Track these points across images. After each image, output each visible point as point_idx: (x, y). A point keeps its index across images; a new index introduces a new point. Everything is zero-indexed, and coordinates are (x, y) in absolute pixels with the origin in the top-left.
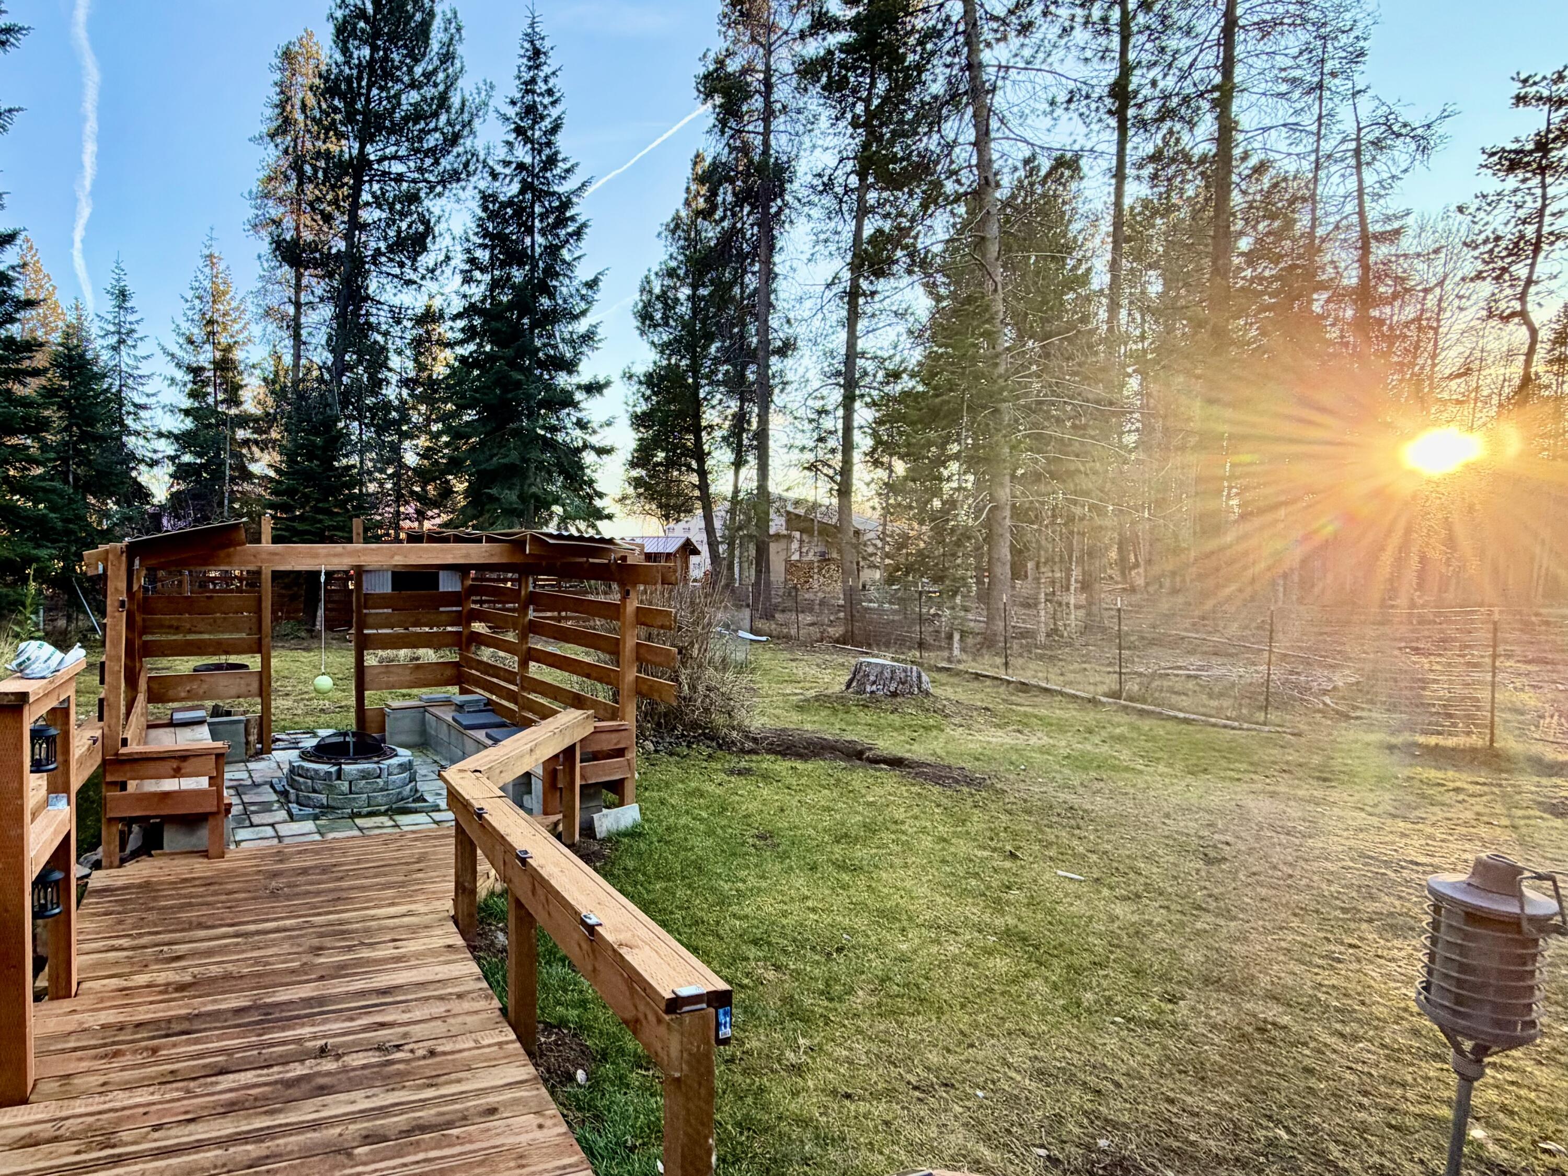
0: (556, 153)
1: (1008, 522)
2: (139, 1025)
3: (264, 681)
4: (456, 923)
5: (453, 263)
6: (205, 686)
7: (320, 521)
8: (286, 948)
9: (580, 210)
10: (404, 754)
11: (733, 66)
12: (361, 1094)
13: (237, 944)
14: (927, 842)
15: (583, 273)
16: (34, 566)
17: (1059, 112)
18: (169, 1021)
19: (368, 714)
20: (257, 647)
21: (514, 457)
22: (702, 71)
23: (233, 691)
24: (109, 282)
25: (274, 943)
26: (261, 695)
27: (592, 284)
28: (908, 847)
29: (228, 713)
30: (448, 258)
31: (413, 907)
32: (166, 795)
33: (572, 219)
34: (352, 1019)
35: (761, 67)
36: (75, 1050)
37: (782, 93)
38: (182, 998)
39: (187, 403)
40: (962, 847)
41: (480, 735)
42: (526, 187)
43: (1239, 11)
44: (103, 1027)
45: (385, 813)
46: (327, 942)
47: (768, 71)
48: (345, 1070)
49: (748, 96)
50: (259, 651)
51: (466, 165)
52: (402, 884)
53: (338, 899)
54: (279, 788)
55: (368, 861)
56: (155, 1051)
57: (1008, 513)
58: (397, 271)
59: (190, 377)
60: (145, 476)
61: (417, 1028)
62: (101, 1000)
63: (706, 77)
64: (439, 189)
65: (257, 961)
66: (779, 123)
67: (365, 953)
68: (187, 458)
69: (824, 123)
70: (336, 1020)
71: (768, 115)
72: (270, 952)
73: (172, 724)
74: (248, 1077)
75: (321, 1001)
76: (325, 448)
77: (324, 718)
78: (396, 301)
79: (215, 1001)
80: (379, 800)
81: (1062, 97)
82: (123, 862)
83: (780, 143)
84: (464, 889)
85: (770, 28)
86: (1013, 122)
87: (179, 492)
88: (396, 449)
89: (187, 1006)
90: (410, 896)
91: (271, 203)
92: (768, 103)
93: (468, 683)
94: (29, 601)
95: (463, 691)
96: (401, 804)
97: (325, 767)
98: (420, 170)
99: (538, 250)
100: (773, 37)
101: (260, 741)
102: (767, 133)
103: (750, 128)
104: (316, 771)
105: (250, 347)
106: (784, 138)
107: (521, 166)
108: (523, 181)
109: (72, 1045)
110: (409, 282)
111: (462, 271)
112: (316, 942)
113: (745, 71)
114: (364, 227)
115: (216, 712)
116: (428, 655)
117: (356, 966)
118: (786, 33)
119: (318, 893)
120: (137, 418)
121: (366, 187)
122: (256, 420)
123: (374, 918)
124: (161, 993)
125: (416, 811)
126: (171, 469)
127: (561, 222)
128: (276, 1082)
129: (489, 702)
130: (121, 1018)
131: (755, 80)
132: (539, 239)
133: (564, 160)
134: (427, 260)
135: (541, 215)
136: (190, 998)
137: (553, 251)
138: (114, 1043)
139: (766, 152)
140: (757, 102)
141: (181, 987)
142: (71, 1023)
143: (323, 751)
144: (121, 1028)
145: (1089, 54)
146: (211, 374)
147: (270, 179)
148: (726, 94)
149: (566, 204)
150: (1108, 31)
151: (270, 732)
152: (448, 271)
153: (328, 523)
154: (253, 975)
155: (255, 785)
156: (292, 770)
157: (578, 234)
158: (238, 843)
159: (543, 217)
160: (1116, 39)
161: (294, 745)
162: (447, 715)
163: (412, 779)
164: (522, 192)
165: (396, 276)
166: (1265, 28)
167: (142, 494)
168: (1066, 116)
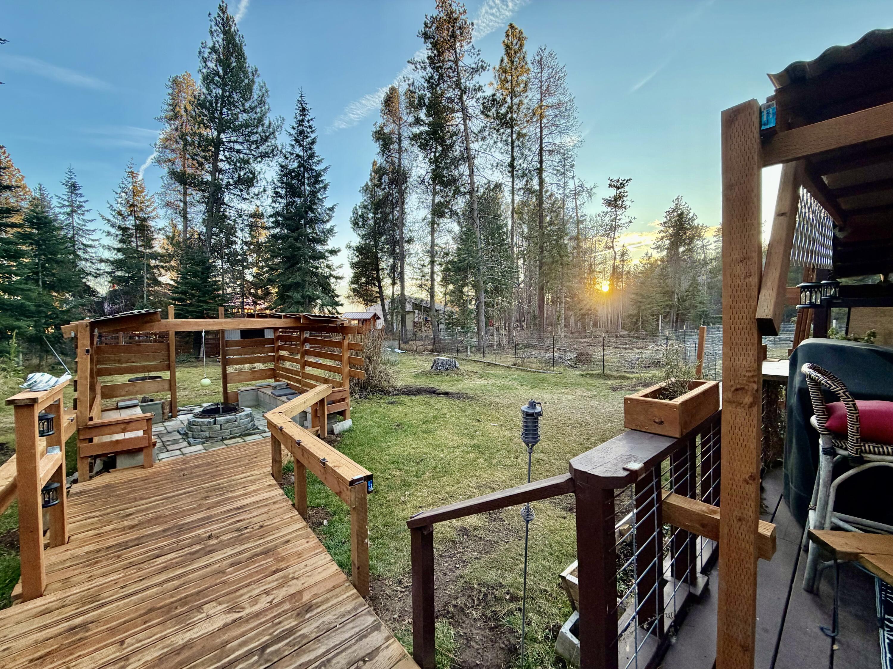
0: (314, 153)
2: (107, 548)
3: (172, 385)
4: (273, 476)
8: (189, 500)
9: (325, 178)
10: (248, 411)
11: (387, 130)
15: (327, 204)
18: (127, 542)
22: (374, 130)
23: (156, 389)
26: (170, 390)
27: (331, 209)
29: (151, 400)
30: (264, 190)
33: (322, 181)
34: (224, 522)
35: (397, 132)
36: (71, 566)
37: (406, 144)
38: (133, 531)
39: (118, 245)
42: (300, 165)
44: (87, 553)
45: (239, 436)
46: (212, 494)
47: (399, 134)
48: (223, 541)
49: (392, 143)
50: (170, 369)
51: (272, 151)
52: (247, 464)
54: (182, 432)
55: (229, 458)
56: (119, 557)
58: (239, 193)
59: (120, 232)
60: (91, 282)
62: (83, 543)
63: (376, 132)
64: (259, 159)
66: (404, 155)
67: (231, 495)
68: (119, 273)
70: (216, 524)
71: (400, 151)
72: (181, 503)
73: (118, 408)
75: (208, 518)
76: (202, 273)
77: (206, 398)
78: (239, 207)
80: (236, 431)
82: (92, 478)
83: (405, 163)
84: (276, 462)
85: (400, 119)
87: (115, 291)
88: (241, 273)
90: (250, 469)
91: (168, 151)
92: (400, 147)
93: (278, 377)
95: (276, 381)
96: (247, 432)
97: (208, 420)
99: (307, 192)
100: (401, 123)
101: (171, 411)
102: (400, 158)
103: (394, 155)
104: (203, 422)
106: (406, 161)
107: (298, 156)
108: (299, 163)
109: (68, 565)
110: (245, 199)
111: (271, 197)
113: (392, 133)
114: (221, 171)
115: (145, 400)
118: (406, 122)
119: (204, 475)
120: (85, 252)
121: (221, 153)
122: (162, 256)
125: (254, 434)
126: (109, 278)
127: (317, 182)
128: (187, 554)
129: (288, 384)
130: (98, 547)
131: (395, 137)
132: (307, 188)
133: (317, 156)
134: (254, 190)
135: (308, 178)
137: (313, 193)
138: (95, 558)
139: (400, 165)
140: (396, 146)
141: (132, 527)
142: (66, 556)
143: (205, 413)
144: (98, 551)
145: (502, 151)
146: (134, 231)
147: (167, 140)
148: (384, 140)
149: (319, 175)
150: (507, 144)
151: (177, 407)
152: (265, 196)
153: (205, 307)
155: (169, 433)
156: (189, 423)
157: (325, 188)
158: (160, 460)
161: (190, 412)
162: (268, 391)
163: (252, 420)
164: (299, 167)
165: (239, 196)
166: (550, 152)
167: (90, 291)
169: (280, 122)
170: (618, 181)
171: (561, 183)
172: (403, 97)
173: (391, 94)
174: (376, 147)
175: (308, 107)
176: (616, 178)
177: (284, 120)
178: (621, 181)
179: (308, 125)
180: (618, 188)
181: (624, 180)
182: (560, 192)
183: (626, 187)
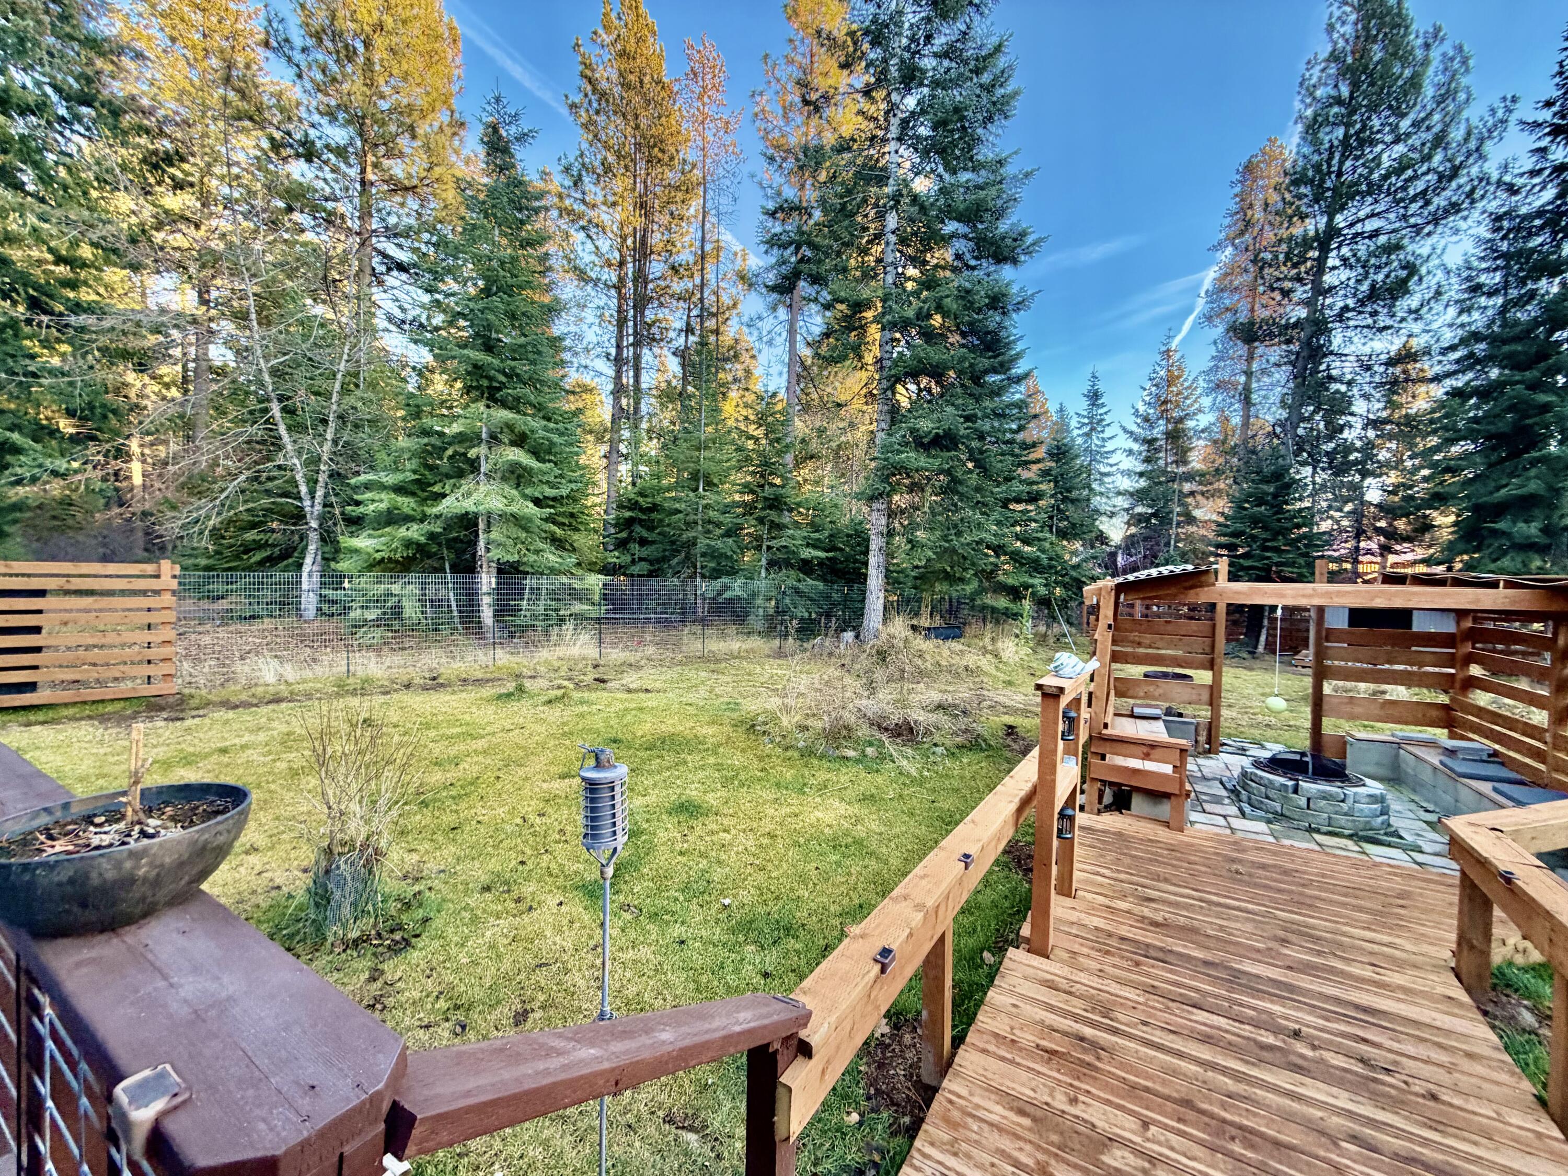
2: (1123, 939)
3: (1214, 695)
4: (1458, 977)
6: (1160, 691)
7: (1268, 558)
8: (1249, 927)
10: (1374, 787)
12: (1346, 1095)
13: (1202, 907)
16: (1030, 590)
18: (1148, 945)
19: (1325, 739)
20: (1211, 665)
23: (1186, 697)
24: (1086, 388)
25: (1236, 919)
26: (1211, 704)
29: (1180, 715)
32: (1135, 772)
34: (1328, 1020)
36: (1076, 936)
38: (1159, 933)
39: (1141, 467)
41: (1486, 787)
45: (1350, 837)
46: (1294, 938)
48: (1322, 1061)
50: (1212, 669)
52: (1382, 914)
53: (1302, 903)
54: (1229, 786)
55: (1332, 877)
56: (1137, 964)
58: (1370, 321)
59: (1145, 447)
60: (1104, 525)
61: (1411, 1063)
62: (1092, 909)
65: (1221, 928)
67: (1339, 965)
68: (1139, 509)
70: (1309, 1013)
72: (1233, 925)
73: (1132, 716)
74: (1222, 1022)
75: (1290, 988)
76: (1275, 496)
77: (1269, 733)
79: (1186, 947)
80: (1343, 823)
82: (1099, 812)
87: (1133, 536)
88: (1356, 488)
89: (1161, 940)
93: (1461, 728)
95: (1452, 736)
96: (1370, 833)
97: (1282, 780)
98: (1405, 217)
101: (1209, 742)
104: (1270, 781)
105: (1200, 416)
109: (1075, 931)
110: (1385, 328)
111: (1457, 302)
112: (1281, 934)
114: (1329, 290)
115: (1169, 712)
116: (1399, 692)
117: (1323, 970)
119: (1280, 891)
120: (1102, 483)
121: (1334, 253)
122: (1203, 475)
124: (1138, 921)
125: (1389, 845)
126: (1126, 518)
128: (1248, 1038)
129: (1496, 754)
130: (1108, 928)
134: (1409, 302)
136: (1164, 935)
138: (1106, 944)
141: (1156, 924)
142: (1072, 916)
143: (1276, 764)
144: (1111, 935)
146: (1163, 442)
147: (1225, 275)
151: (1217, 737)
153: (1276, 559)
154: (1218, 938)
155: (1204, 778)
156: (1244, 774)
158: (1192, 823)
161: (1242, 751)
162: (1434, 758)
163: (1385, 812)
165: (1368, 327)
167: (1102, 538)
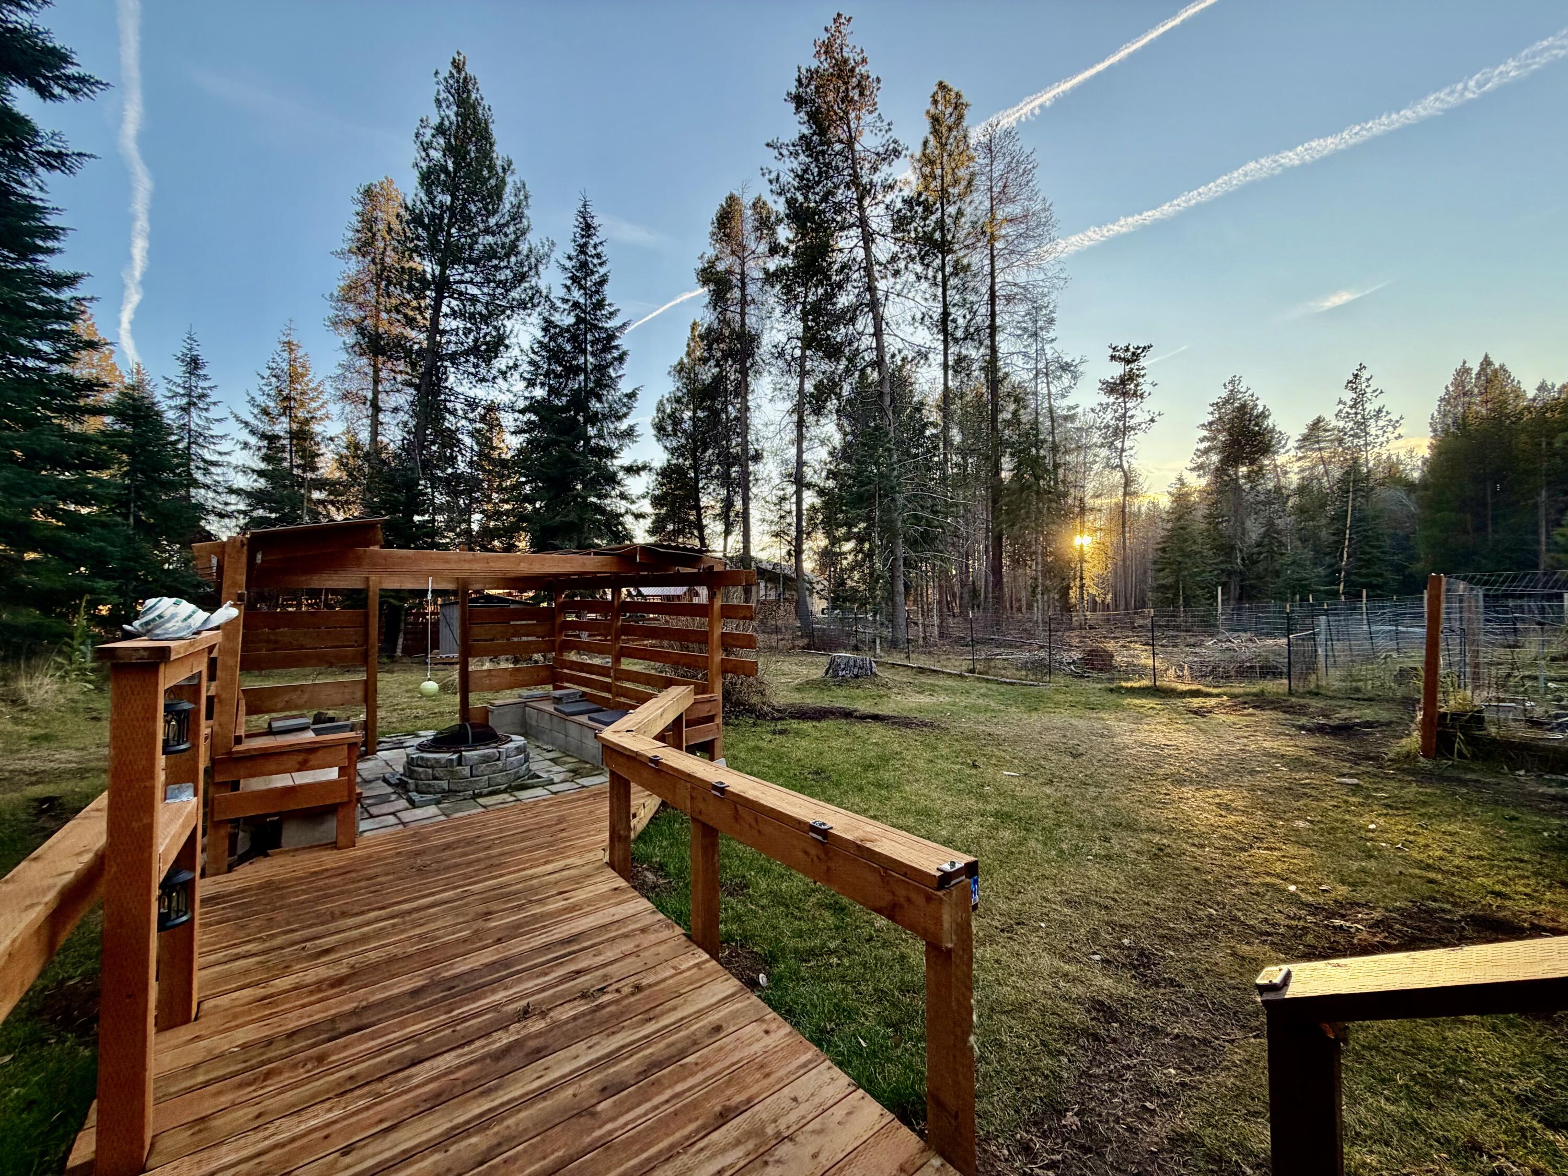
0: (603, 299)
1: (902, 568)
2: (291, 1035)
3: (368, 691)
4: (614, 869)
5: (521, 370)
6: (305, 696)
8: (451, 919)
9: (622, 341)
10: (517, 740)
11: (720, 267)
12: (581, 1046)
13: (394, 925)
14: (921, 764)
15: (624, 387)
16: (87, 597)
17: (917, 324)
18: (331, 1021)
19: (471, 712)
20: (362, 665)
21: (572, 517)
22: (700, 266)
23: (337, 699)
24: (180, 349)
25: (437, 917)
26: (366, 705)
27: (632, 396)
28: (913, 769)
29: (332, 720)
30: (516, 365)
31: (568, 861)
33: (616, 347)
34: (545, 974)
35: (738, 271)
36: (206, 1084)
37: (752, 289)
38: (344, 992)
39: (261, 466)
40: (942, 764)
41: (584, 719)
42: (579, 320)
43: (997, 288)
44: (244, 1047)
45: (506, 790)
46: (494, 906)
47: (743, 273)
49: (731, 288)
50: (364, 668)
51: (531, 299)
52: (551, 844)
53: (493, 866)
54: (394, 780)
57: (901, 563)
59: (265, 443)
62: (234, 1017)
63: (702, 270)
64: (508, 312)
65: (422, 938)
66: (750, 309)
67: (536, 910)
68: (260, 513)
69: (777, 313)
71: (744, 303)
72: (432, 926)
75: (506, 962)
78: (472, 393)
79: (385, 988)
80: (500, 780)
81: (919, 316)
82: (231, 867)
83: (752, 321)
84: (620, 837)
85: (744, 248)
86: (893, 327)
89: (351, 1000)
90: (561, 853)
91: (351, 307)
92: (744, 296)
93: (561, 680)
94: (77, 634)
95: (556, 688)
96: (518, 782)
97: (446, 756)
99: (590, 367)
100: (746, 254)
102: (743, 314)
103: (732, 309)
104: (435, 760)
106: (754, 319)
107: (576, 305)
108: (577, 316)
109: (201, 1079)
110: (483, 380)
112: (482, 908)
113: (729, 272)
114: (443, 333)
117: (527, 924)
118: (754, 252)
119: (469, 864)
121: (445, 301)
122: (333, 483)
123: (532, 878)
124: (312, 993)
125: (532, 787)
127: (607, 349)
129: (582, 694)
130: (266, 1032)
131: (735, 280)
132: (590, 359)
133: (609, 305)
134: (500, 363)
135: (592, 342)
136: (352, 990)
137: (601, 369)
138: (263, 1063)
139: (743, 324)
140: (737, 293)
141: (338, 982)
142: (198, 1052)
143: (442, 742)
144: (269, 1042)
145: (927, 296)
146: (286, 442)
147: (350, 288)
148: (716, 283)
149: (611, 337)
150: (936, 284)
151: (374, 736)
152: (516, 375)
154: (420, 952)
155: (367, 782)
156: (410, 763)
157: (621, 359)
158: (361, 833)
159: (593, 343)
160: (940, 290)
162: (548, 707)
163: (526, 760)
164: (577, 323)
166: (1009, 299)
168: (920, 328)
169: (546, 248)
170: (1127, 350)
171: (1032, 351)
172: (749, 212)
173: (730, 206)
174: (702, 293)
175: (596, 222)
176: (1122, 345)
177: (553, 244)
178: (1132, 350)
179: (594, 252)
180: (1128, 362)
181: (1138, 348)
182: (1028, 366)
183: (1142, 359)
